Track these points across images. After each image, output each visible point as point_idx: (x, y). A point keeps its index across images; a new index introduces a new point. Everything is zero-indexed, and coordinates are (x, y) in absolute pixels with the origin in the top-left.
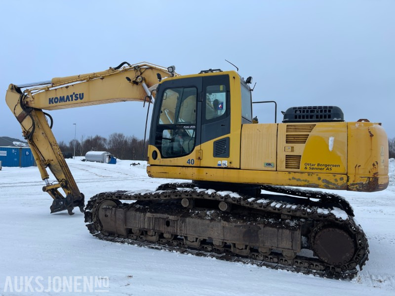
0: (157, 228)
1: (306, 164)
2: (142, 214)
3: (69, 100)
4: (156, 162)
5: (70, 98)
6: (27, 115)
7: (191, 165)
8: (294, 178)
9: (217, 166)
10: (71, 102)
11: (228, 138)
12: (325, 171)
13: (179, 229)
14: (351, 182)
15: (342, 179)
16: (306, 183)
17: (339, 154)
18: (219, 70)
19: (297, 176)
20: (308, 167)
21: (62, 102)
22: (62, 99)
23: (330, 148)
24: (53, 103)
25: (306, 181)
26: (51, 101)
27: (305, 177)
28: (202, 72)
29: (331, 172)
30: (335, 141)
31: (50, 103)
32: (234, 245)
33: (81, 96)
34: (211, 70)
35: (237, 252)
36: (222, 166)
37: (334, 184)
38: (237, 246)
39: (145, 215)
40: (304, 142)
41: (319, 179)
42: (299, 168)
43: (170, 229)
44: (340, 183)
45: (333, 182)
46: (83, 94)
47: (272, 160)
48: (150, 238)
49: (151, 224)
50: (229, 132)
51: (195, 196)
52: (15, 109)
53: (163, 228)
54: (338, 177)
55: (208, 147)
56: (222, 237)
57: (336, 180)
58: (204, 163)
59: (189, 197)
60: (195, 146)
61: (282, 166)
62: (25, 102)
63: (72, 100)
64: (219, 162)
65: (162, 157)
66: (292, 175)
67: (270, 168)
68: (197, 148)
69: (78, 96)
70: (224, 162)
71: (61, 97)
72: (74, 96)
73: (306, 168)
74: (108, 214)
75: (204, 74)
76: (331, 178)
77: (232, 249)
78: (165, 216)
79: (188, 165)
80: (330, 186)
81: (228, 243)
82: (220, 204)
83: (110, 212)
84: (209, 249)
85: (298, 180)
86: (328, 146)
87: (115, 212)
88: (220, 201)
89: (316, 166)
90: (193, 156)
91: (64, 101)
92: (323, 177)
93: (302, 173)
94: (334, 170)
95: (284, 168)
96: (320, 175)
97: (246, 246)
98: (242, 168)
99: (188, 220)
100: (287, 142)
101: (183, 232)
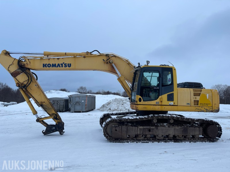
0: (144, 133)
1: (200, 104)
2: (136, 127)
3: (60, 67)
4: (141, 103)
5: (61, 66)
6: (22, 72)
7: (158, 104)
8: (197, 109)
9: (169, 105)
10: (61, 68)
11: (173, 93)
12: (206, 106)
13: (155, 132)
14: (213, 109)
15: (211, 108)
16: (201, 110)
17: (210, 100)
18: (168, 65)
19: (198, 108)
20: (201, 104)
21: (54, 67)
22: (54, 65)
23: (208, 98)
24: (46, 67)
25: (200, 109)
26: (44, 65)
27: (200, 108)
28: (161, 65)
29: (208, 106)
30: (209, 96)
31: (44, 67)
32: (178, 135)
33: (70, 65)
34: (165, 65)
35: (179, 138)
36: (171, 105)
37: (209, 110)
38: (179, 136)
39: (138, 128)
40: (199, 96)
41: (205, 109)
42: (198, 105)
43: (151, 133)
44: (211, 110)
45: (208, 109)
46: (70, 64)
47: (189, 102)
48: (139, 138)
49: (141, 131)
50: (173, 91)
51: (160, 118)
52: (9, 68)
53: (147, 133)
54: (210, 108)
55: (165, 97)
56: (174, 133)
57: (209, 109)
58: (163, 104)
59: (157, 118)
60: (159, 96)
61: (193, 104)
62: (23, 64)
63: (62, 66)
64: (170, 103)
65: (144, 101)
66: (196, 107)
67: (189, 105)
68: (160, 97)
69: (67, 65)
70: (172, 103)
71: (53, 64)
72: (63, 64)
73: (200, 105)
74: (117, 129)
75: (162, 66)
76: (208, 108)
77: (177, 138)
78: (148, 127)
79: (156, 104)
80: (208, 111)
81: (176, 135)
82: (171, 120)
83: (119, 128)
84: (167, 139)
85: (198, 109)
86: (207, 97)
87: (121, 128)
88: (171, 119)
89: (203, 104)
90: (158, 100)
91: (56, 67)
92: (206, 108)
93: (199, 107)
94: (209, 105)
95: (193, 105)
96: (205, 107)
97: (183, 136)
98: (178, 105)
99: (159, 128)
100: (194, 95)
101: (157, 133)
